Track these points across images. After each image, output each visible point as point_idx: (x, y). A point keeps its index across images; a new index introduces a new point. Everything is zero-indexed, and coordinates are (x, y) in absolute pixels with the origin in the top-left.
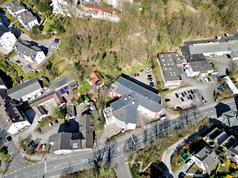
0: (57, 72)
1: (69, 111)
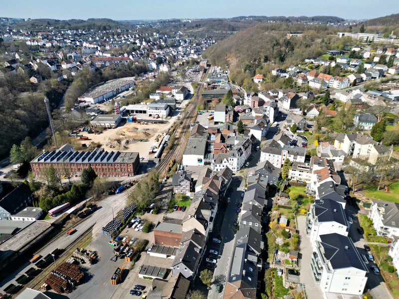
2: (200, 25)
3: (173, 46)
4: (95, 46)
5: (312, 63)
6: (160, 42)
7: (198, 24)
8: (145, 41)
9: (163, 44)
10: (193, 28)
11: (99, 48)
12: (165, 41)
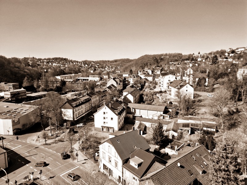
0: (195, 111)
1: (174, 143)
2: (117, 61)
3: (102, 68)
4: (60, 65)
5: (173, 63)
6: (95, 65)
7: (116, 61)
8: (87, 64)
9: (97, 67)
10: (113, 62)
11: (62, 66)
12: (98, 66)
